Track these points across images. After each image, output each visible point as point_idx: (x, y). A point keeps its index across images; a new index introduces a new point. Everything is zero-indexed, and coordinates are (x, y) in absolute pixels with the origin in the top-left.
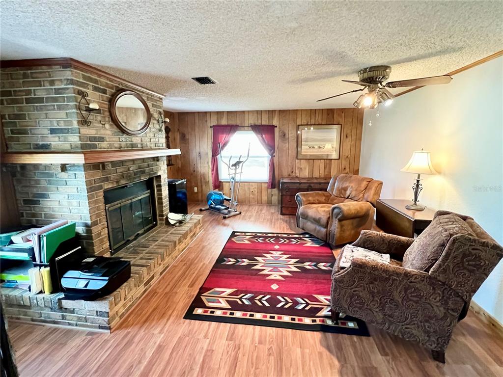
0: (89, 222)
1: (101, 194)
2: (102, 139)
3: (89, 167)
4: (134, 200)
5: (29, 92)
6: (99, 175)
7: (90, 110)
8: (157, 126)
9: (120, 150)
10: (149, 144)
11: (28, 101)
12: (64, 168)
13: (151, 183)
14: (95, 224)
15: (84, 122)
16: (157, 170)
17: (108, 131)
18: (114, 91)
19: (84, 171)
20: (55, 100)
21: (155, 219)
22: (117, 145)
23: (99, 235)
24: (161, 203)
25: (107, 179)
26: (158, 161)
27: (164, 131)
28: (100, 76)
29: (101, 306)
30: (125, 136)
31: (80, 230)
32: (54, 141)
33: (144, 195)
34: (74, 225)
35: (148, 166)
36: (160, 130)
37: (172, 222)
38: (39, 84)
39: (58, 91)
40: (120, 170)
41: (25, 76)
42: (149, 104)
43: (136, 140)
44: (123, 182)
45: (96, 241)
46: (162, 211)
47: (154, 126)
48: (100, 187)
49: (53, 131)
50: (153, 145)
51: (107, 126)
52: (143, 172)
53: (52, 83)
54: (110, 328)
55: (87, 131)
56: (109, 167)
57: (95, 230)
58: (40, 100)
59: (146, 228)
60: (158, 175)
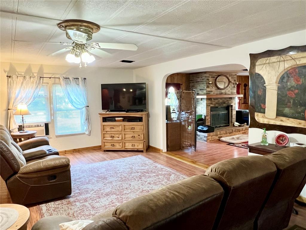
0: (206, 115)
1: (210, 107)
2: (212, 91)
3: (208, 99)
4: (220, 113)
5: (196, 80)
6: (210, 102)
7: (209, 84)
8: (233, 86)
9: (217, 94)
10: (228, 93)
11: (196, 82)
12: (202, 99)
13: (228, 108)
14: (207, 116)
15: (208, 87)
16: (231, 103)
17: (214, 89)
18: (217, 76)
19: (206, 100)
20: (202, 81)
21: (229, 123)
22: (216, 93)
23: (208, 120)
24: (232, 117)
25: (212, 104)
26: (231, 99)
27: (236, 87)
28: (213, 73)
29: (206, 134)
30: (219, 90)
31: (203, 117)
32: (200, 92)
33: (225, 112)
34: (202, 115)
35: (227, 101)
36: (234, 87)
37: (235, 125)
38: (199, 78)
39: (203, 79)
40: (216, 101)
41: (196, 76)
42: (230, 78)
43: (223, 91)
44: (217, 105)
45: (207, 121)
46: (232, 120)
47: (231, 85)
48: (210, 106)
49: (200, 90)
50: (230, 93)
51: (214, 87)
52: (224, 103)
53: (202, 77)
54: (207, 141)
55: (208, 89)
56: (213, 100)
57: (207, 118)
58: (199, 82)
59: (224, 125)
60: (231, 105)
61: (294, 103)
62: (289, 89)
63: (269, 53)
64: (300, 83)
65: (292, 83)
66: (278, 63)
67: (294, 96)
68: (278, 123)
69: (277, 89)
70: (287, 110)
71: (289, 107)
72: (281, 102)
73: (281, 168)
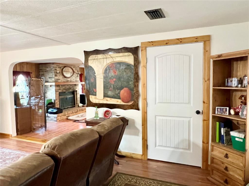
0: (55, 99)
1: (58, 93)
2: (59, 79)
3: (57, 86)
4: (67, 97)
5: (45, 69)
6: (58, 88)
7: (57, 73)
8: (77, 75)
9: (64, 82)
10: (73, 80)
11: (45, 71)
12: (51, 86)
13: (74, 93)
14: (56, 100)
15: (56, 76)
16: (76, 88)
18: (63, 67)
19: (55, 87)
20: (50, 71)
21: (75, 104)
22: (63, 81)
23: (57, 103)
24: (77, 100)
25: (60, 89)
26: (76, 86)
27: (79, 76)
28: (60, 64)
29: (56, 115)
30: (66, 79)
31: (53, 101)
32: (49, 80)
33: (72, 96)
34: (51, 100)
35: (72, 87)
36: (78, 76)
37: (80, 106)
38: (48, 68)
39: (51, 69)
40: (64, 87)
41: (45, 66)
42: (74, 69)
43: (69, 79)
44: (64, 91)
45: (56, 104)
46: (77, 102)
47: (75, 75)
48: (58, 91)
49: (49, 78)
50: (75, 81)
51: (61, 76)
52: (70, 89)
53: (50, 67)
54: (57, 121)
55: (56, 78)
56: (60, 86)
57: (56, 101)
58: (47, 71)
59: (71, 106)
60: (76, 90)
61: (114, 88)
62: (110, 78)
63: (97, 52)
64: (116, 74)
65: (112, 74)
66: (103, 59)
67: (113, 83)
68: (105, 102)
69: (103, 77)
70: (110, 93)
71: (111, 90)
72: (106, 87)
73: (102, 135)
